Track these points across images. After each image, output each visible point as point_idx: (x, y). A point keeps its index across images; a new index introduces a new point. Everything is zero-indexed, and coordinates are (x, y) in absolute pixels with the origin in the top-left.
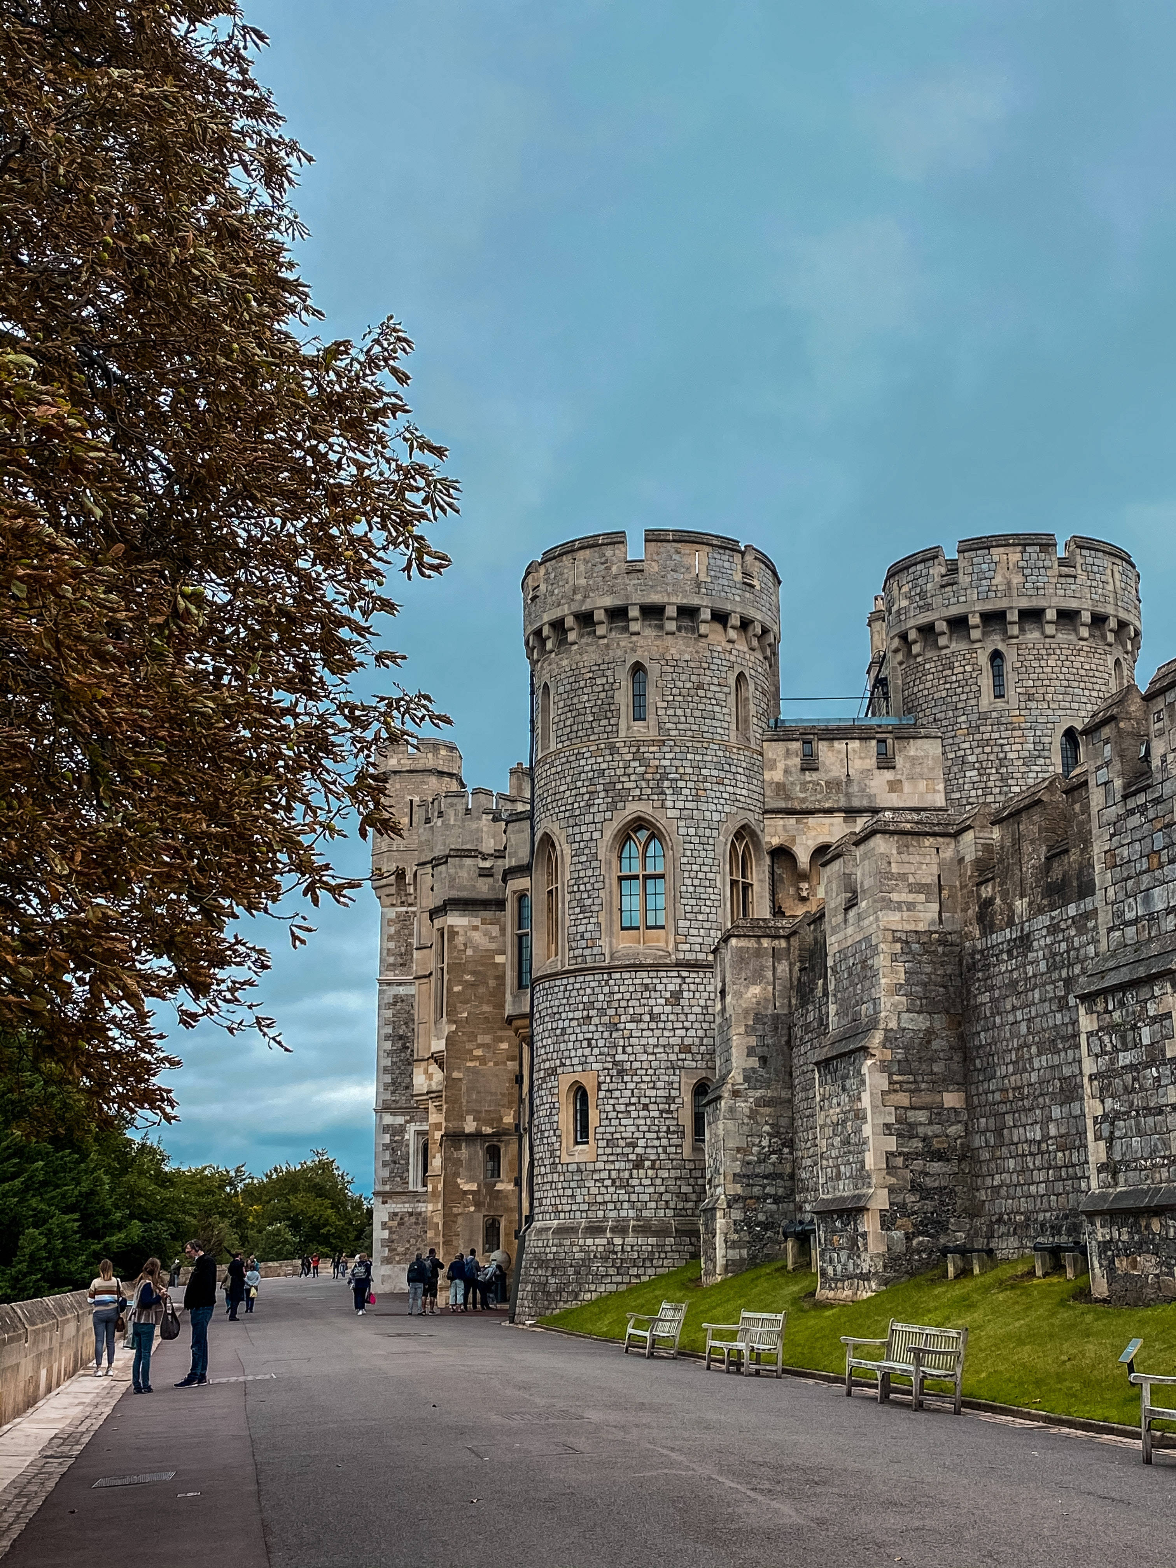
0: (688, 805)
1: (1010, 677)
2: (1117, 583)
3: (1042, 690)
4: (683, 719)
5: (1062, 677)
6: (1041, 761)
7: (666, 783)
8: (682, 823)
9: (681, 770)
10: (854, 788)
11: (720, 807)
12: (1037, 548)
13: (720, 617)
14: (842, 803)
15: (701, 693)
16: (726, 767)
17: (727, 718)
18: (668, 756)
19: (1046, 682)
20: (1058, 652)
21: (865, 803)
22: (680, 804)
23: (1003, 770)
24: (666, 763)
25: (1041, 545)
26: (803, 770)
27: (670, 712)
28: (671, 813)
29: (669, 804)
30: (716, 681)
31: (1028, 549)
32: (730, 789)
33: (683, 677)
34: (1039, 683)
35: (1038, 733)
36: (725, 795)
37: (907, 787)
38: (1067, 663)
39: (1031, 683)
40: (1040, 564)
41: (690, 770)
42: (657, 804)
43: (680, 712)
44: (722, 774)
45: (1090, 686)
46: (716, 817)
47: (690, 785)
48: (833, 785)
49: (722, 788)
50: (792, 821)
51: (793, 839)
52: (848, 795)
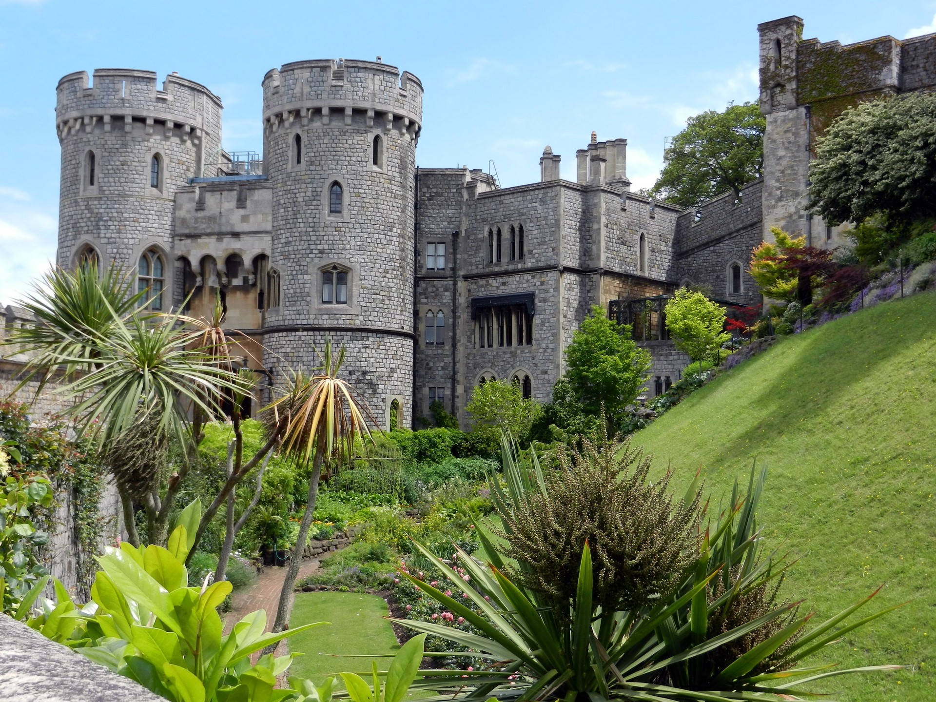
0: (113, 235)
1: (303, 150)
2: (377, 87)
3: (318, 158)
4: (113, 184)
5: (332, 149)
6: (315, 203)
7: (101, 223)
8: (109, 246)
9: (110, 215)
10: (224, 220)
11: (134, 236)
12: (319, 69)
13: (139, 120)
14: (216, 230)
15: (125, 167)
16: (141, 211)
17: (144, 181)
18: (104, 206)
19: (322, 154)
20: (331, 134)
21: (229, 229)
22: (108, 235)
23: (295, 209)
24: (102, 211)
25: (321, 67)
26: (197, 210)
27: (106, 180)
28: (104, 241)
29: (102, 235)
30: (136, 159)
31: (314, 70)
32: (144, 224)
33: (115, 159)
34: (317, 154)
35: (315, 185)
36: (139, 228)
37: (252, 219)
38: (336, 141)
39: (313, 154)
40: (320, 79)
41: (115, 215)
42: (96, 235)
43: (111, 180)
44: (137, 216)
45: (350, 154)
46: (131, 241)
47: (116, 223)
48: (211, 219)
49: (137, 224)
50: (189, 241)
51: (189, 251)
52: (220, 225)
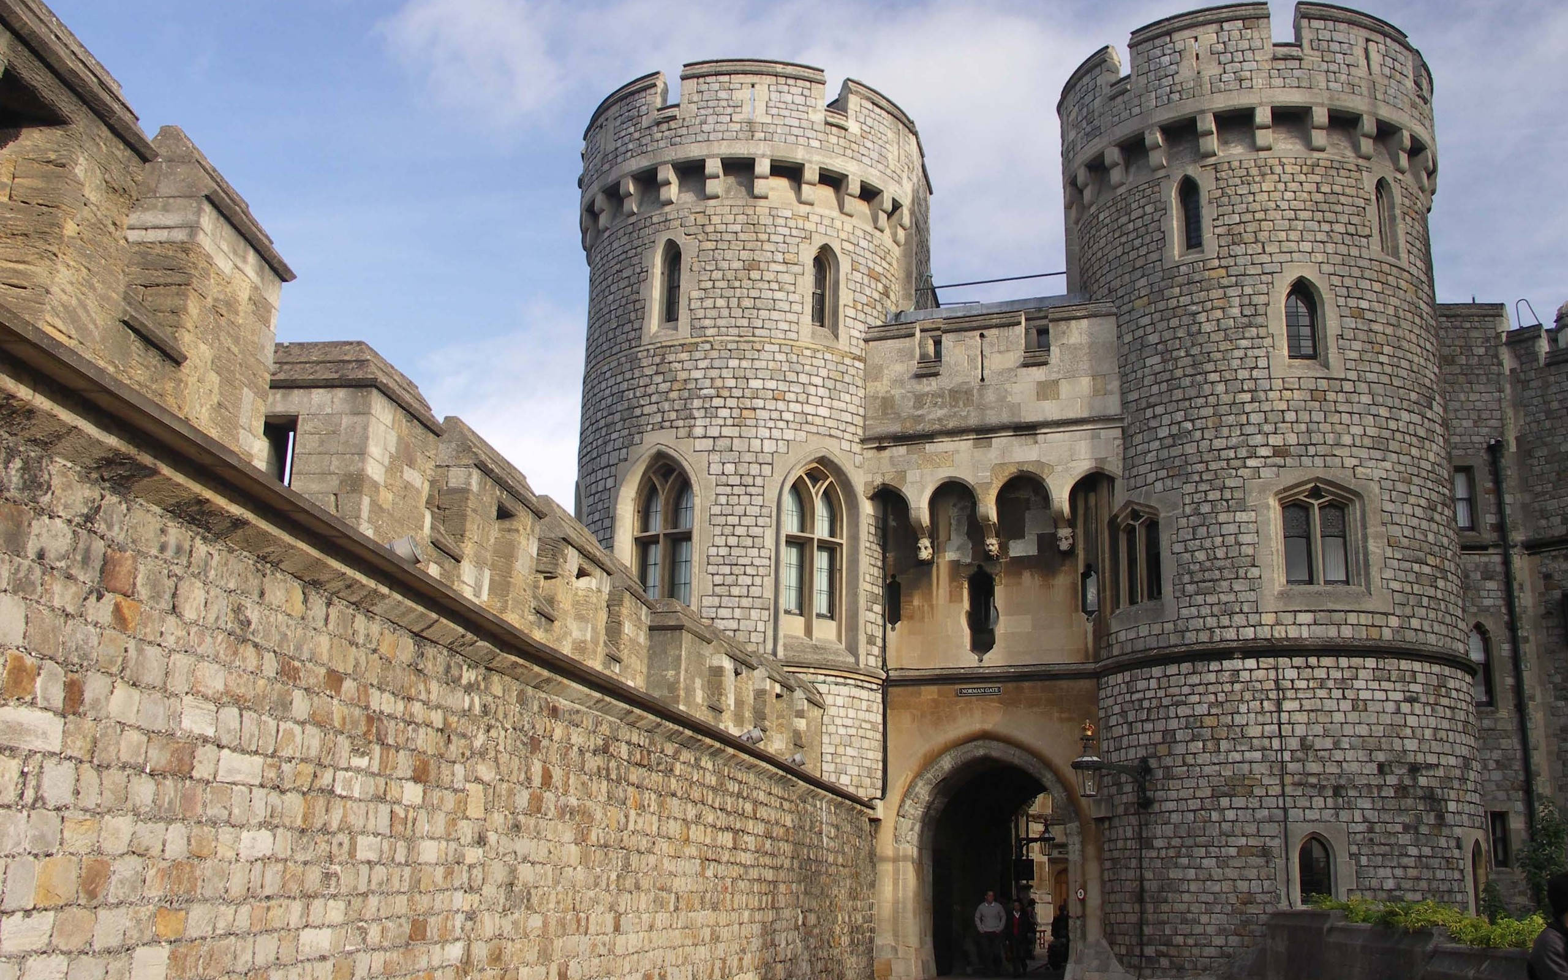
0: (726, 431)
1: (1207, 213)
2: (1375, 68)
3: (1250, 228)
4: (725, 312)
5: (1284, 205)
6: (1253, 331)
7: (697, 403)
8: (715, 457)
9: (719, 383)
10: (990, 396)
11: (776, 433)
12: (1240, 24)
13: (790, 171)
14: (973, 421)
15: (755, 275)
16: (792, 376)
17: (796, 307)
18: (702, 364)
19: (1258, 216)
20: (1278, 169)
21: (1005, 418)
22: (714, 432)
23: (1195, 351)
24: (697, 374)
25: (1243, 19)
26: (918, 376)
27: (709, 303)
28: (701, 444)
29: (698, 431)
30: (779, 257)
31: (1226, 26)
32: (797, 407)
33: (729, 255)
34: (1249, 217)
35: (1248, 290)
36: (787, 416)
37: (1065, 388)
38: (1293, 186)
39: (1236, 218)
40: (1245, 45)
41: (731, 383)
42: (682, 432)
43: (721, 303)
44: (783, 386)
45: (1330, 216)
46: (769, 446)
47: (731, 403)
48: (959, 395)
49: (781, 405)
50: (902, 450)
51: (902, 475)
52: (982, 408)
